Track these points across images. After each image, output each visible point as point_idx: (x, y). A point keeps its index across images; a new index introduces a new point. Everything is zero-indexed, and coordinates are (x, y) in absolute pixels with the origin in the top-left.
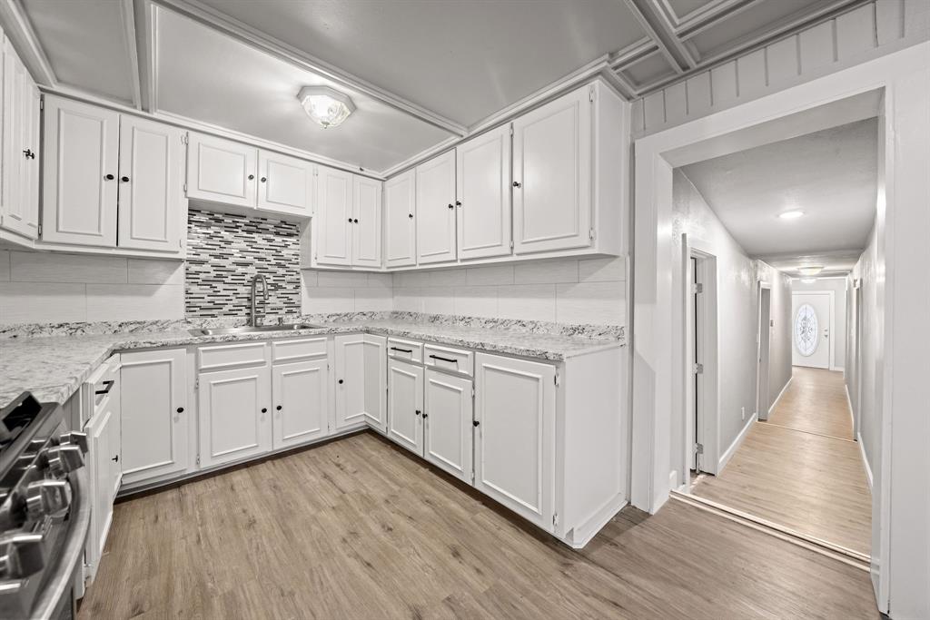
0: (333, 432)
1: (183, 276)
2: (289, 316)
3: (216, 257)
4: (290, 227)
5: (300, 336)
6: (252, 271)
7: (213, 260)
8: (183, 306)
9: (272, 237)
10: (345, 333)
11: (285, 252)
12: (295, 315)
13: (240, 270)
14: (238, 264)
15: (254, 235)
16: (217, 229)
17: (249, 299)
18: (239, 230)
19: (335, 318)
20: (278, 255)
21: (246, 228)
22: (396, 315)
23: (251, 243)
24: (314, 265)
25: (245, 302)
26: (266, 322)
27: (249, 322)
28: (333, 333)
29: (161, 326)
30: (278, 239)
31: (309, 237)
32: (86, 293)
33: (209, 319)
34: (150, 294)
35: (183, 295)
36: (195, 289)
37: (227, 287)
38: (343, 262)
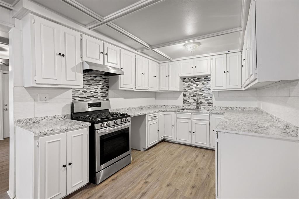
2: (209, 107)
3: (189, 90)
5: (200, 113)
6: (198, 93)
7: (189, 91)
8: (182, 102)
9: (203, 82)
10: (216, 114)
12: (211, 106)
13: (195, 93)
14: (195, 91)
15: (199, 82)
16: (189, 82)
18: (195, 82)
19: (226, 108)
21: (196, 81)
23: (198, 84)
30: (205, 82)
32: (167, 99)
33: (188, 106)
34: (177, 99)
35: (182, 100)
36: (185, 98)
37: (192, 97)
38: (223, 88)
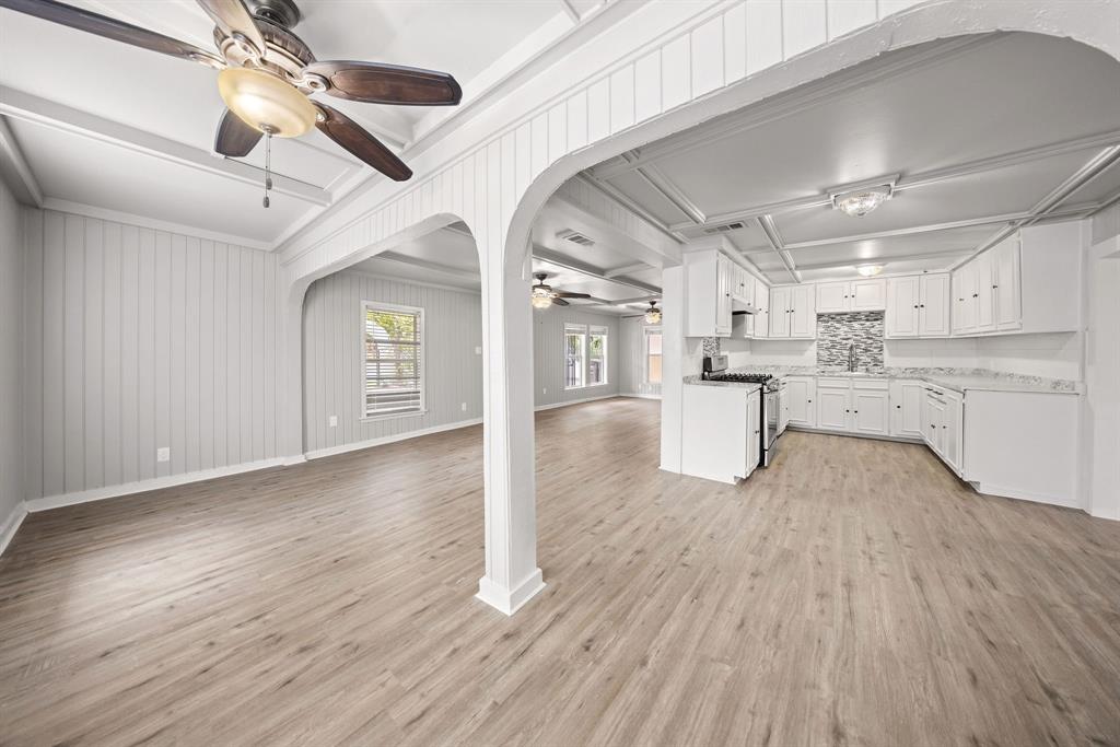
0: (894, 436)
1: (816, 347)
2: (875, 367)
3: (832, 336)
4: (877, 316)
5: (880, 377)
6: (851, 342)
7: (830, 338)
8: (815, 360)
9: (864, 322)
10: (903, 379)
11: (872, 330)
12: (879, 367)
13: (844, 342)
14: (843, 339)
15: (853, 323)
16: (832, 323)
17: (850, 357)
18: (844, 322)
19: (912, 370)
21: (847, 320)
23: (850, 327)
24: (891, 337)
25: (847, 359)
28: (898, 378)
30: (868, 323)
31: (886, 320)
34: (802, 354)
35: (815, 355)
37: (837, 351)
38: (912, 334)
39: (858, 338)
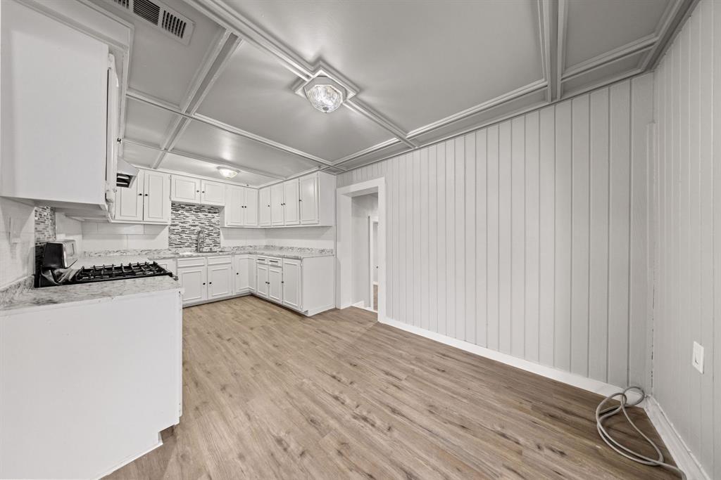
0: (234, 294)
1: (168, 231)
2: (215, 247)
4: (215, 210)
5: (219, 255)
6: (198, 229)
7: (181, 224)
8: (168, 243)
9: (207, 214)
10: (239, 254)
11: (213, 220)
12: (218, 247)
13: (193, 228)
14: (192, 226)
15: (199, 213)
16: (182, 211)
17: (197, 241)
18: (192, 211)
19: (236, 248)
20: (210, 221)
21: (194, 210)
22: (267, 247)
23: (197, 217)
24: (226, 226)
25: (195, 242)
26: (204, 250)
27: (197, 250)
28: (234, 254)
29: (158, 251)
30: (210, 215)
31: (224, 213)
33: (179, 248)
34: (154, 238)
35: (167, 238)
36: (173, 236)
37: (187, 235)
38: (239, 224)
39: (203, 225)
